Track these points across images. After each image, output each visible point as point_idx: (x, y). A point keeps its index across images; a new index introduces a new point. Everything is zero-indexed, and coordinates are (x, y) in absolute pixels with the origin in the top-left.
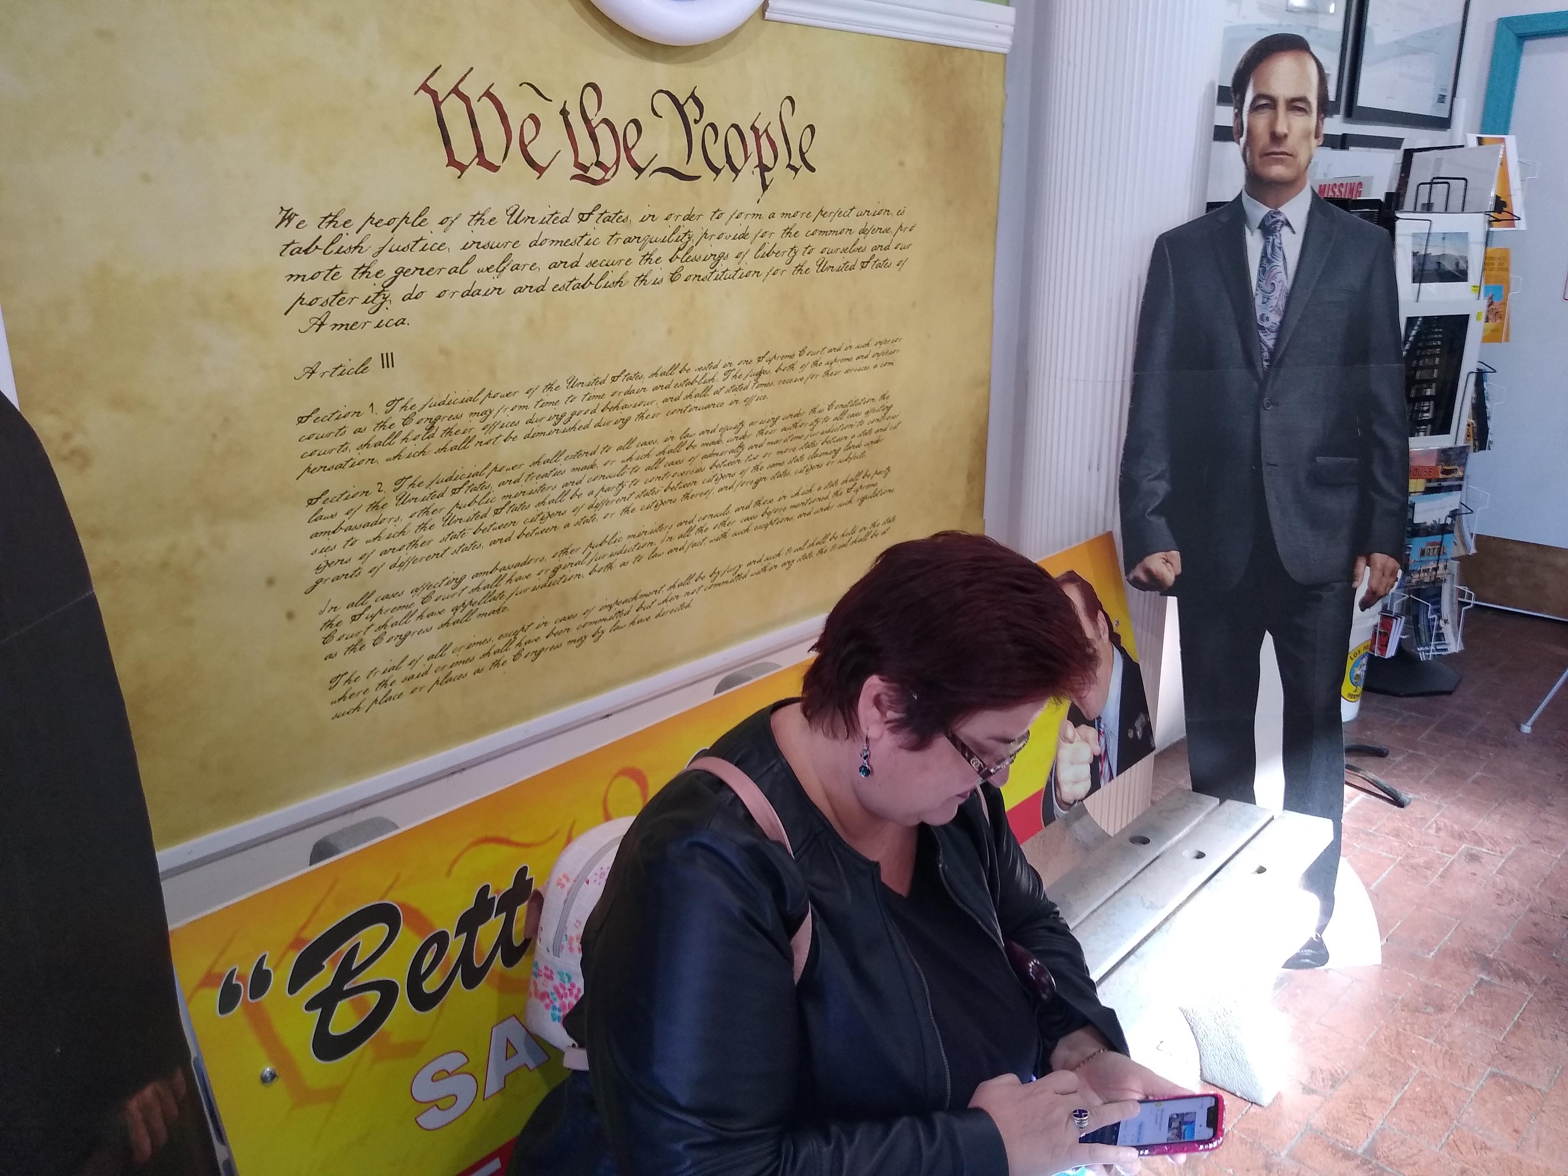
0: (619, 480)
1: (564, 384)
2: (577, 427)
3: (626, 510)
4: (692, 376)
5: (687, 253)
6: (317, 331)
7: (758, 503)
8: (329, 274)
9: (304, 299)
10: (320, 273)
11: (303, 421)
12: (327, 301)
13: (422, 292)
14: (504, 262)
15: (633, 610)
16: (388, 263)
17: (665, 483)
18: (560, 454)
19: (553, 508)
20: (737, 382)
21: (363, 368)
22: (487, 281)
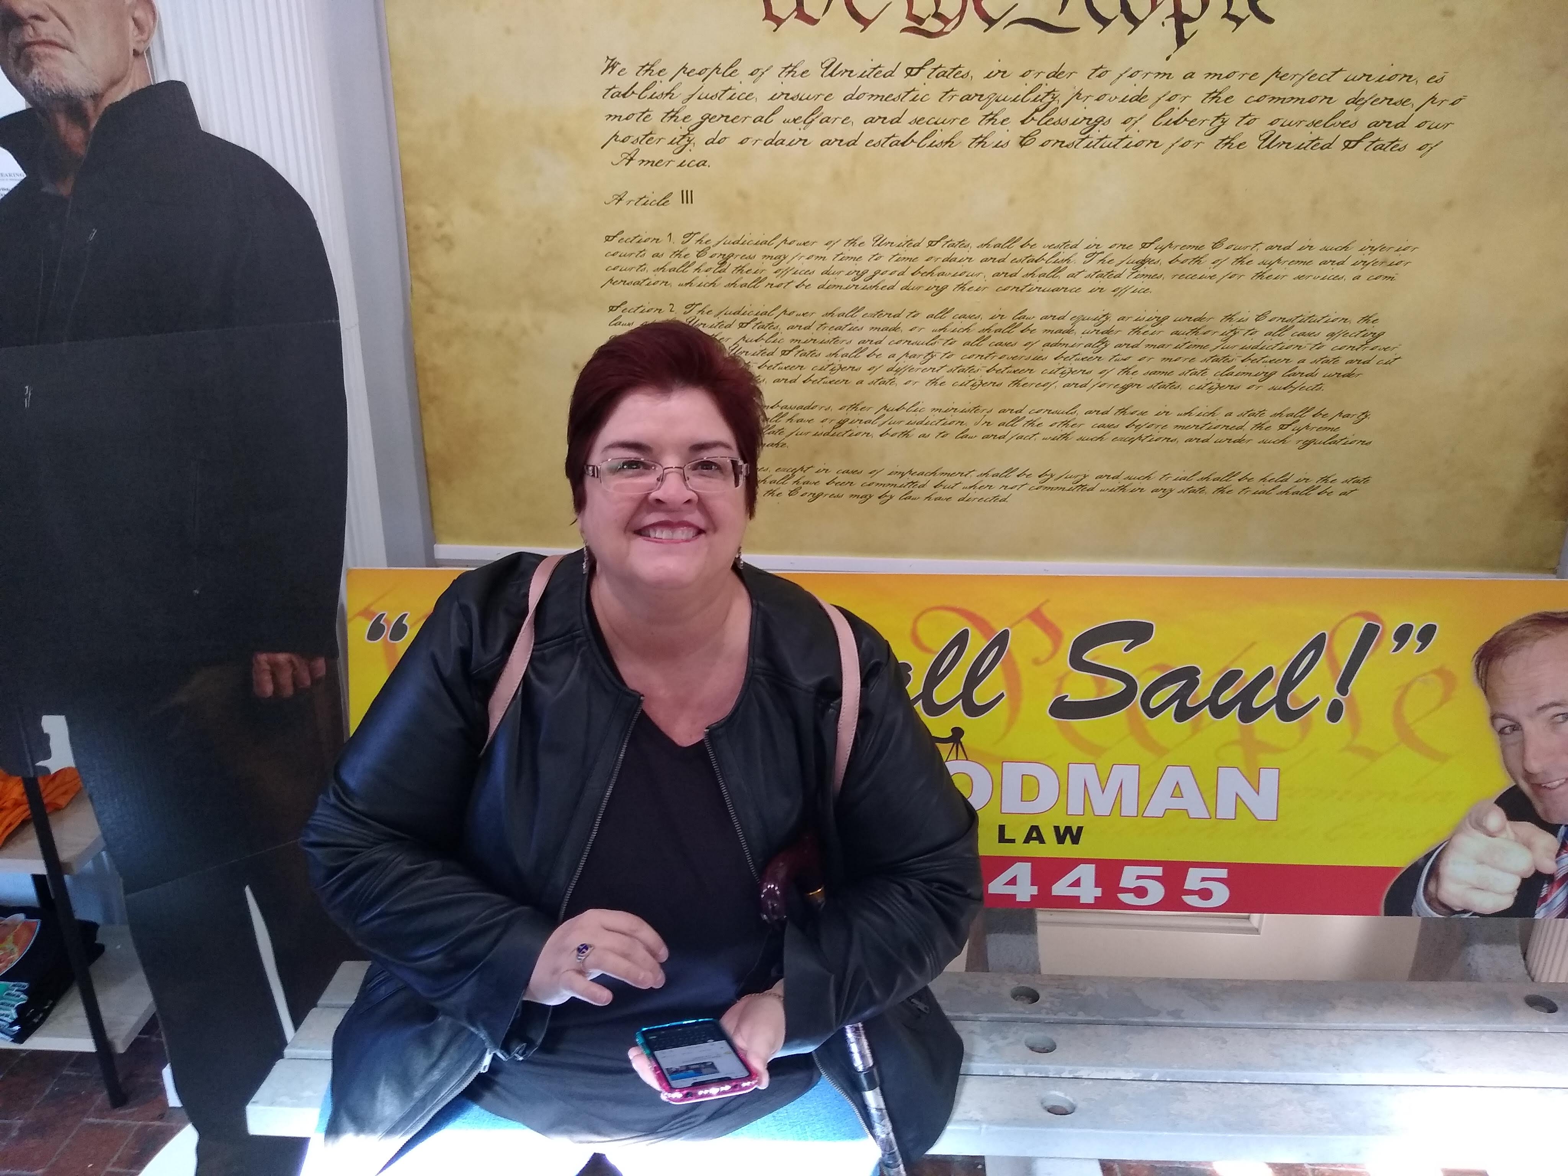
0: (929, 349)
1: (869, 241)
2: (880, 286)
3: (934, 382)
4: (1037, 253)
5: (1047, 115)
6: (626, 164)
7: (1123, 411)
8: (641, 116)
9: (618, 136)
10: (633, 114)
11: (609, 239)
12: (638, 139)
13: (725, 138)
14: (813, 114)
15: (930, 485)
16: (696, 110)
17: (990, 363)
18: (857, 310)
19: (846, 362)
20: (1105, 268)
21: (664, 201)
22: (792, 132)
